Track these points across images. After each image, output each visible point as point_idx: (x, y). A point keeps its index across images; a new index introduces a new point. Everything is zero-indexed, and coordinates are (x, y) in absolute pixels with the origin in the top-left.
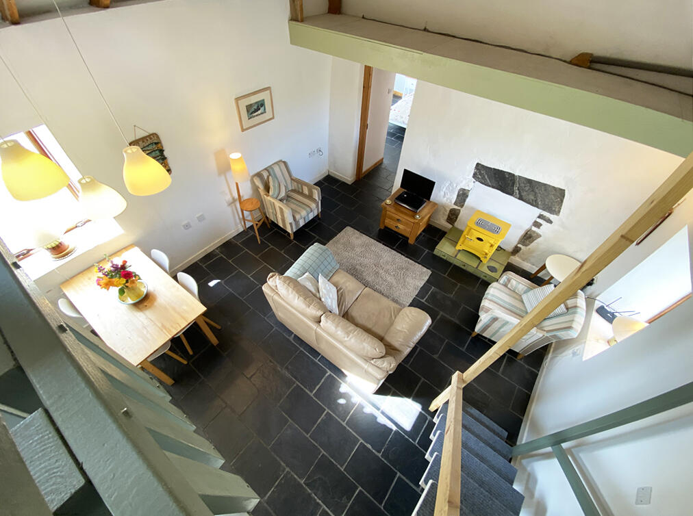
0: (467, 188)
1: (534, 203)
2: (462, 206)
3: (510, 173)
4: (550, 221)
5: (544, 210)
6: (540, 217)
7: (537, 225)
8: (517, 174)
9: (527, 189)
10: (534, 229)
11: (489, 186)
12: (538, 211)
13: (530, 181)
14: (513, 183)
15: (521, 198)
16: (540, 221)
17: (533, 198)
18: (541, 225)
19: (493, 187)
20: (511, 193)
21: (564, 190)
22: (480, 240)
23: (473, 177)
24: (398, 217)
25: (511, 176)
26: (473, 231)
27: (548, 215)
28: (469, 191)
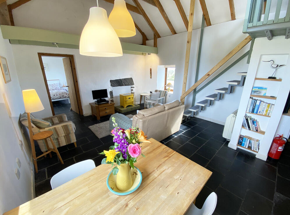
0: (111, 90)
1: (128, 85)
2: (113, 98)
3: (119, 79)
4: (134, 87)
5: (131, 85)
6: (131, 87)
8: (121, 79)
9: (125, 82)
10: (132, 92)
12: (130, 86)
13: (125, 79)
14: (122, 82)
15: (125, 85)
16: (132, 89)
17: (127, 83)
19: (118, 86)
20: (123, 85)
22: (130, 98)
23: (111, 86)
24: (105, 108)
25: (120, 80)
26: (127, 97)
27: (132, 86)
28: (112, 91)
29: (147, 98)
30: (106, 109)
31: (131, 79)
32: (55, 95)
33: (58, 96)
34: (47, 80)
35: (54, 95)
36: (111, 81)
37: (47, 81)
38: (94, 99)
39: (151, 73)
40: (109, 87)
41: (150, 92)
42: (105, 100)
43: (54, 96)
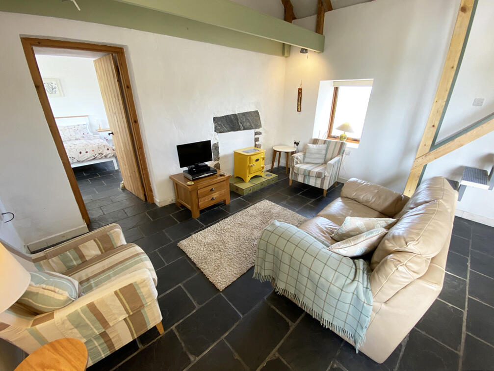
0: (216, 142)
1: (250, 128)
2: (219, 159)
3: (233, 115)
4: (260, 133)
6: (256, 134)
7: (257, 140)
8: (237, 113)
9: (244, 120)
10: (257, 143)
11: (226, 132)
12: (253, 131)
13: (243, 114)
14: (238, 121)
15: (245, 129)
16: (257, 136)
17: (248, 124)
18: (258, 138)
19: (229, 131)
20: (239, 129)
21: (257, 111)
22: (257, 160)
23: (215, 131)
24: (210, 188)
25: (235, 115)
26: (251, 157)
27: (257, 130)
28: (218, 143)
29: (297, 158)
30: (212, 190)
31: (256, 113)
32: (84, 152)
33: (88, 155)
34: (55, 116)
35: (80, 153)
36: (215, 119)
37: (56, 119)
38: (181, 166)
39: (300, 99)
40: (212, 135)
41: (295, 143)
42: (207, 169)
43: (80, 155)
